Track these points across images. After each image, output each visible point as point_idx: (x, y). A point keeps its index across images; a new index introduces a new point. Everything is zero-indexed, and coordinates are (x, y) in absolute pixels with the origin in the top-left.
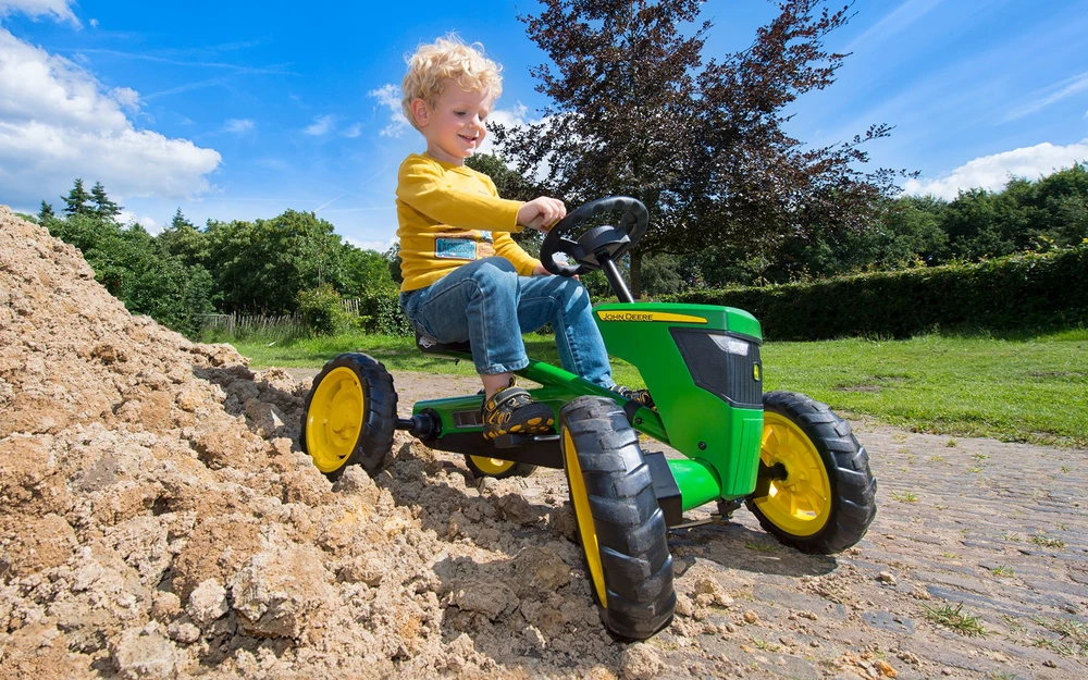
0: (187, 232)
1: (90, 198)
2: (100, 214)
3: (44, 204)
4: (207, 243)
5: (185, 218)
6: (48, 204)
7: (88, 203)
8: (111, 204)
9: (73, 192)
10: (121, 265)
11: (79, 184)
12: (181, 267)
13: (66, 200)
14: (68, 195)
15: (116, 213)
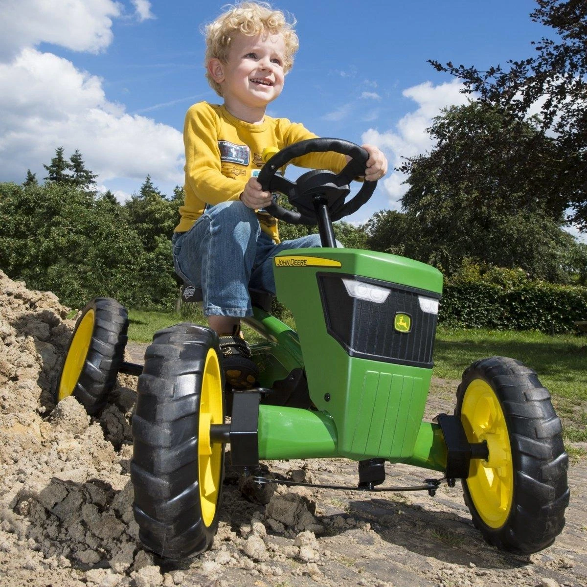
0: (155, 200)
1: (68, 166)
2: (77, 182)
3: (29, 173)
4: (172, 212)
5: (154, 186)
6: (32, 173)
7: (67, 172)
8: (87, 172)
9: (54, 160)
10: (81, 233)
11: (60, 153)
12: (137, 236)
13: (47, 168)
14: (49, 164)
15: (90, 182)
